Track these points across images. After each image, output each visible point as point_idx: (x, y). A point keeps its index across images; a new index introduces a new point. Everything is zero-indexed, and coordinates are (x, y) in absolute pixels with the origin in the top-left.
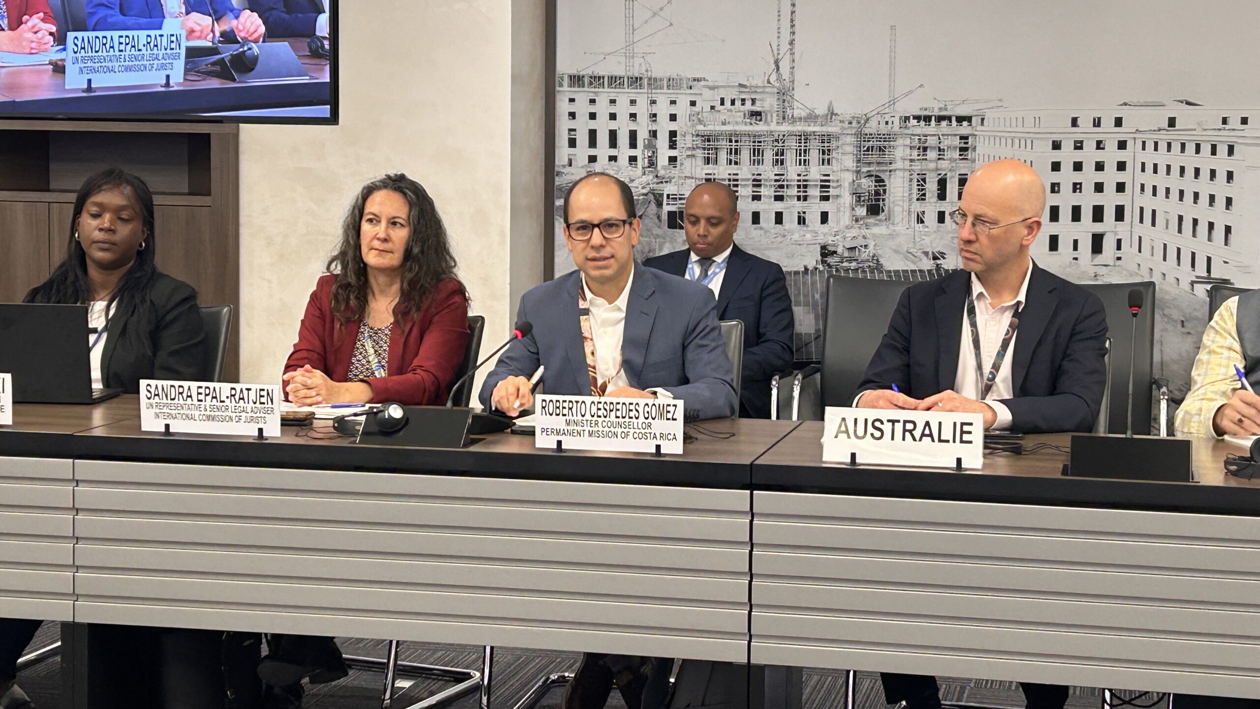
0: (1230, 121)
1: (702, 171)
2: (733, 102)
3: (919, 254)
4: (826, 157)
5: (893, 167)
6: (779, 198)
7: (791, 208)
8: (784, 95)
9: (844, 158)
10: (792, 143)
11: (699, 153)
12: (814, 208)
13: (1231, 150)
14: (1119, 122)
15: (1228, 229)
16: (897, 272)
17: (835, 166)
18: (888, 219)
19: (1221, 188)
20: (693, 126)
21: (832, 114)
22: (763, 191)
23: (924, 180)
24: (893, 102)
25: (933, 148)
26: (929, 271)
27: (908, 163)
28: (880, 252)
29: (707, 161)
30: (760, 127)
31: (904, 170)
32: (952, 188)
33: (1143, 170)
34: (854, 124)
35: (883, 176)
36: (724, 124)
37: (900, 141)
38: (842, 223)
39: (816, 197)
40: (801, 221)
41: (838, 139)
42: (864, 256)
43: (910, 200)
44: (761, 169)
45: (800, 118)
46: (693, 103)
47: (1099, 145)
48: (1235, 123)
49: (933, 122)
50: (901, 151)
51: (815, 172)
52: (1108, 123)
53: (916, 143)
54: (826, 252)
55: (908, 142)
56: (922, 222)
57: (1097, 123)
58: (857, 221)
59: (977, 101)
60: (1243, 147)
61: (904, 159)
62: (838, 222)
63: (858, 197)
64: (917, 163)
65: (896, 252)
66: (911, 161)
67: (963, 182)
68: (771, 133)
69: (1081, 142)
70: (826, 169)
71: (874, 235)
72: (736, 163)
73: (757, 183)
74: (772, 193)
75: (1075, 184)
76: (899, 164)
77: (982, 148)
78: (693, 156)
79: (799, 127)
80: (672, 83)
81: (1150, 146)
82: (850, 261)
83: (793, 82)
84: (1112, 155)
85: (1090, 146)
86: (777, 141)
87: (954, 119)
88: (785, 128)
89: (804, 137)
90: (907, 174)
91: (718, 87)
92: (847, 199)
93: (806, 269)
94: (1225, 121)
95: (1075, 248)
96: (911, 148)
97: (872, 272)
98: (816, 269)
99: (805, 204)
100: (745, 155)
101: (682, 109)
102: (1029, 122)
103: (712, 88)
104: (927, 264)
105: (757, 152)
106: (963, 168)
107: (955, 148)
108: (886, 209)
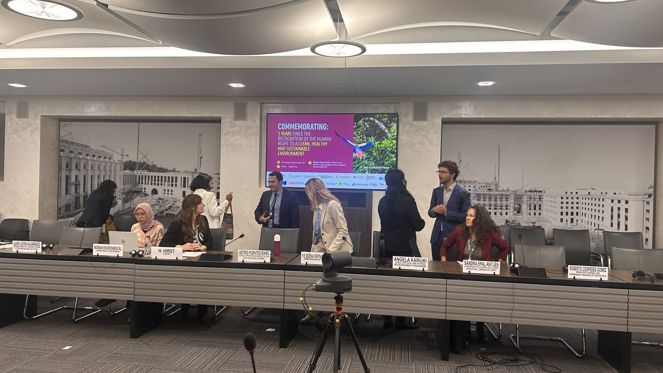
0: (603, 193)
2: (484, 187)
3: (530, 222)
4: (507, 200)
5: (523, 202)
6: (495, 209)
7: (498, 211)
8: (497, 185)
9: (511, 200)
10: (499, 196)
11: (476, 198)
12: (504, 212)
13: (603, 200)
14: (577, 193)
15: (603, 218)
16: (524, 226)
17: (509, 202)
18: (522, 214)
19: (601, 209)
20: (475, 192)
21: (509, 190)
22: (492, 207)
23: (531, 205)
24: (523, 187)
25: (533, 198)
26: (532, 226)
27: (527, 201)
28: (520, 222)
29: (478, 200)
30: (491, 193)
31: (526, 203)
32: (537, 207)
33: (583, 204)
34: (514, 192)
35: (521, 204)
36: (482, 192)
37: (525, 196)
38: (511, 215)
39: (504, 209)
40: (501, 214)
41: (510, 195)
42: (516, 223)
43: (527, 210)
44: (491, 202)
45: (501, 191)
46: (474, 187)
47: (572, 198)
48: (604, 194)
49: (533, 192)
50: (525, 198)
51: (504, 203)
52: (574, 193)
53: (529, 197)
54: (507, 221)
55: (527, 196)
56: (530, 215)
57: (572, 193)
58: (514, 214)
59: (543, 188)
60: (606, 199)
61: (526, 200)
62: (510, 215)
63: (515, 209)
64: (529, 201)
65: (524, 222)
66: (528, 201)
67: (540, 206)
68: (493, 194)
69: (568, 197)
70: (507, 202)
71: (519, 218)
72: (485, 201)
73: (490, 205)
74: (494, 207)
75: (566, 207)
76: (525, 202)
78: (474, 199)
79: (500, 193)
80: (469, 182)
81: (584, 198)
82: (513, 224)
83: (499, 182)
84: (575, 200)
85: (570, 198)
86: (495, 196)
87: (538, 192)
88: (497, 193)
89: (502, 195)
90: (526, 204)
91: (481, 183)
92: (512, 209)
93: (502, 225)
94: (602, 193)
95: (567, 221)
96: (528, 198)
97: (518, 226)
98: (504, 225)
99: (502, 210)
100: (487, 199)
101: (472, 188)
102: (556, 192)
103: (479, 183)
104: (531, 225)
105: (490, 199)
106: (540, 203)
107: (538, 198)
108: (521, 212)
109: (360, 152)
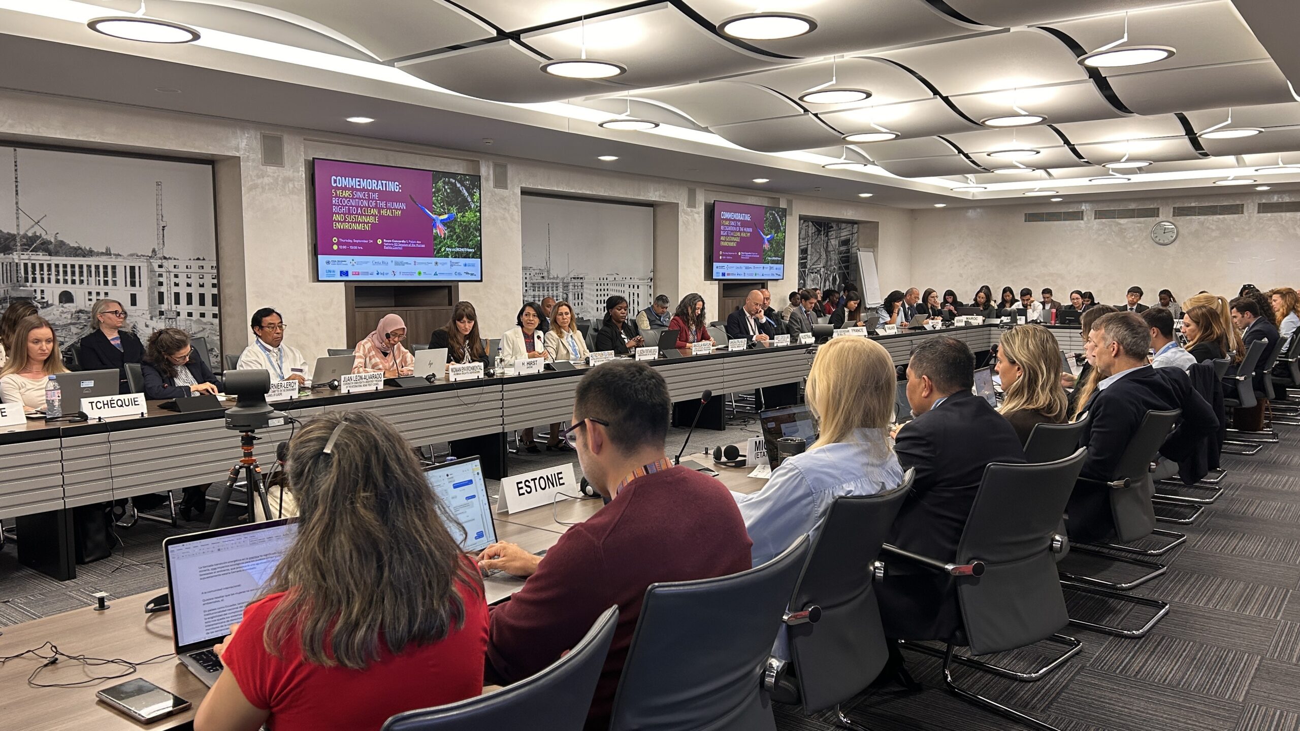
1: (532, 293)
2: (538, 274)
4: (557, 288)
8: (548, 272)
9: (560, 288)
10: (550, 285)
11: (531, 288)
17: (559, 291)
20: (530, 281)
21: (558, 277)
23: (575, 294)
24: (569, 274)
25: (576, 286)
27: (572, 290)
29: (533, 290)
30: (544, 281)
32: (580, 297)
34: (562, 280)
35: (568, 294)
36: (537, 280)
41: (559, 283)
45: (552, 278)
46: (530, 274)
49: (576, 279)
50: (571, 287)
53: (573, 285)
55: (571, 284)
59: (583, 274)
64: (574, 290)
67: (582, 295)
76: (570, 290)
77: (585, 286)
79: (551, 281)
80: (526, 268)
83: (550, 268)
86: (547, 284)
87: (579, 278)
88: (549, 281)
89: (553, 283)
90: (572, 293)
100: (541, 289)
101: (528, 276)
103: (534, 270)
106: (582, 291)
107: (580, 286)
109: (441, 226)
